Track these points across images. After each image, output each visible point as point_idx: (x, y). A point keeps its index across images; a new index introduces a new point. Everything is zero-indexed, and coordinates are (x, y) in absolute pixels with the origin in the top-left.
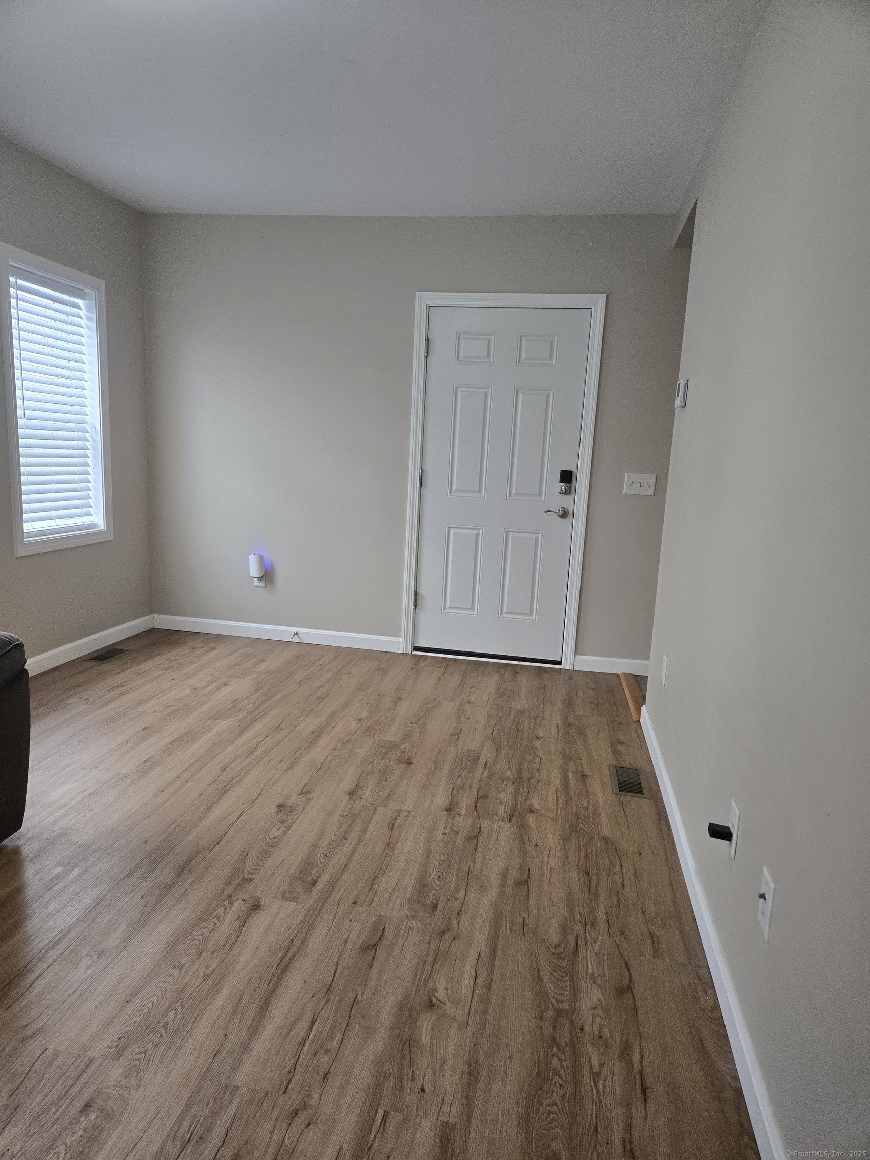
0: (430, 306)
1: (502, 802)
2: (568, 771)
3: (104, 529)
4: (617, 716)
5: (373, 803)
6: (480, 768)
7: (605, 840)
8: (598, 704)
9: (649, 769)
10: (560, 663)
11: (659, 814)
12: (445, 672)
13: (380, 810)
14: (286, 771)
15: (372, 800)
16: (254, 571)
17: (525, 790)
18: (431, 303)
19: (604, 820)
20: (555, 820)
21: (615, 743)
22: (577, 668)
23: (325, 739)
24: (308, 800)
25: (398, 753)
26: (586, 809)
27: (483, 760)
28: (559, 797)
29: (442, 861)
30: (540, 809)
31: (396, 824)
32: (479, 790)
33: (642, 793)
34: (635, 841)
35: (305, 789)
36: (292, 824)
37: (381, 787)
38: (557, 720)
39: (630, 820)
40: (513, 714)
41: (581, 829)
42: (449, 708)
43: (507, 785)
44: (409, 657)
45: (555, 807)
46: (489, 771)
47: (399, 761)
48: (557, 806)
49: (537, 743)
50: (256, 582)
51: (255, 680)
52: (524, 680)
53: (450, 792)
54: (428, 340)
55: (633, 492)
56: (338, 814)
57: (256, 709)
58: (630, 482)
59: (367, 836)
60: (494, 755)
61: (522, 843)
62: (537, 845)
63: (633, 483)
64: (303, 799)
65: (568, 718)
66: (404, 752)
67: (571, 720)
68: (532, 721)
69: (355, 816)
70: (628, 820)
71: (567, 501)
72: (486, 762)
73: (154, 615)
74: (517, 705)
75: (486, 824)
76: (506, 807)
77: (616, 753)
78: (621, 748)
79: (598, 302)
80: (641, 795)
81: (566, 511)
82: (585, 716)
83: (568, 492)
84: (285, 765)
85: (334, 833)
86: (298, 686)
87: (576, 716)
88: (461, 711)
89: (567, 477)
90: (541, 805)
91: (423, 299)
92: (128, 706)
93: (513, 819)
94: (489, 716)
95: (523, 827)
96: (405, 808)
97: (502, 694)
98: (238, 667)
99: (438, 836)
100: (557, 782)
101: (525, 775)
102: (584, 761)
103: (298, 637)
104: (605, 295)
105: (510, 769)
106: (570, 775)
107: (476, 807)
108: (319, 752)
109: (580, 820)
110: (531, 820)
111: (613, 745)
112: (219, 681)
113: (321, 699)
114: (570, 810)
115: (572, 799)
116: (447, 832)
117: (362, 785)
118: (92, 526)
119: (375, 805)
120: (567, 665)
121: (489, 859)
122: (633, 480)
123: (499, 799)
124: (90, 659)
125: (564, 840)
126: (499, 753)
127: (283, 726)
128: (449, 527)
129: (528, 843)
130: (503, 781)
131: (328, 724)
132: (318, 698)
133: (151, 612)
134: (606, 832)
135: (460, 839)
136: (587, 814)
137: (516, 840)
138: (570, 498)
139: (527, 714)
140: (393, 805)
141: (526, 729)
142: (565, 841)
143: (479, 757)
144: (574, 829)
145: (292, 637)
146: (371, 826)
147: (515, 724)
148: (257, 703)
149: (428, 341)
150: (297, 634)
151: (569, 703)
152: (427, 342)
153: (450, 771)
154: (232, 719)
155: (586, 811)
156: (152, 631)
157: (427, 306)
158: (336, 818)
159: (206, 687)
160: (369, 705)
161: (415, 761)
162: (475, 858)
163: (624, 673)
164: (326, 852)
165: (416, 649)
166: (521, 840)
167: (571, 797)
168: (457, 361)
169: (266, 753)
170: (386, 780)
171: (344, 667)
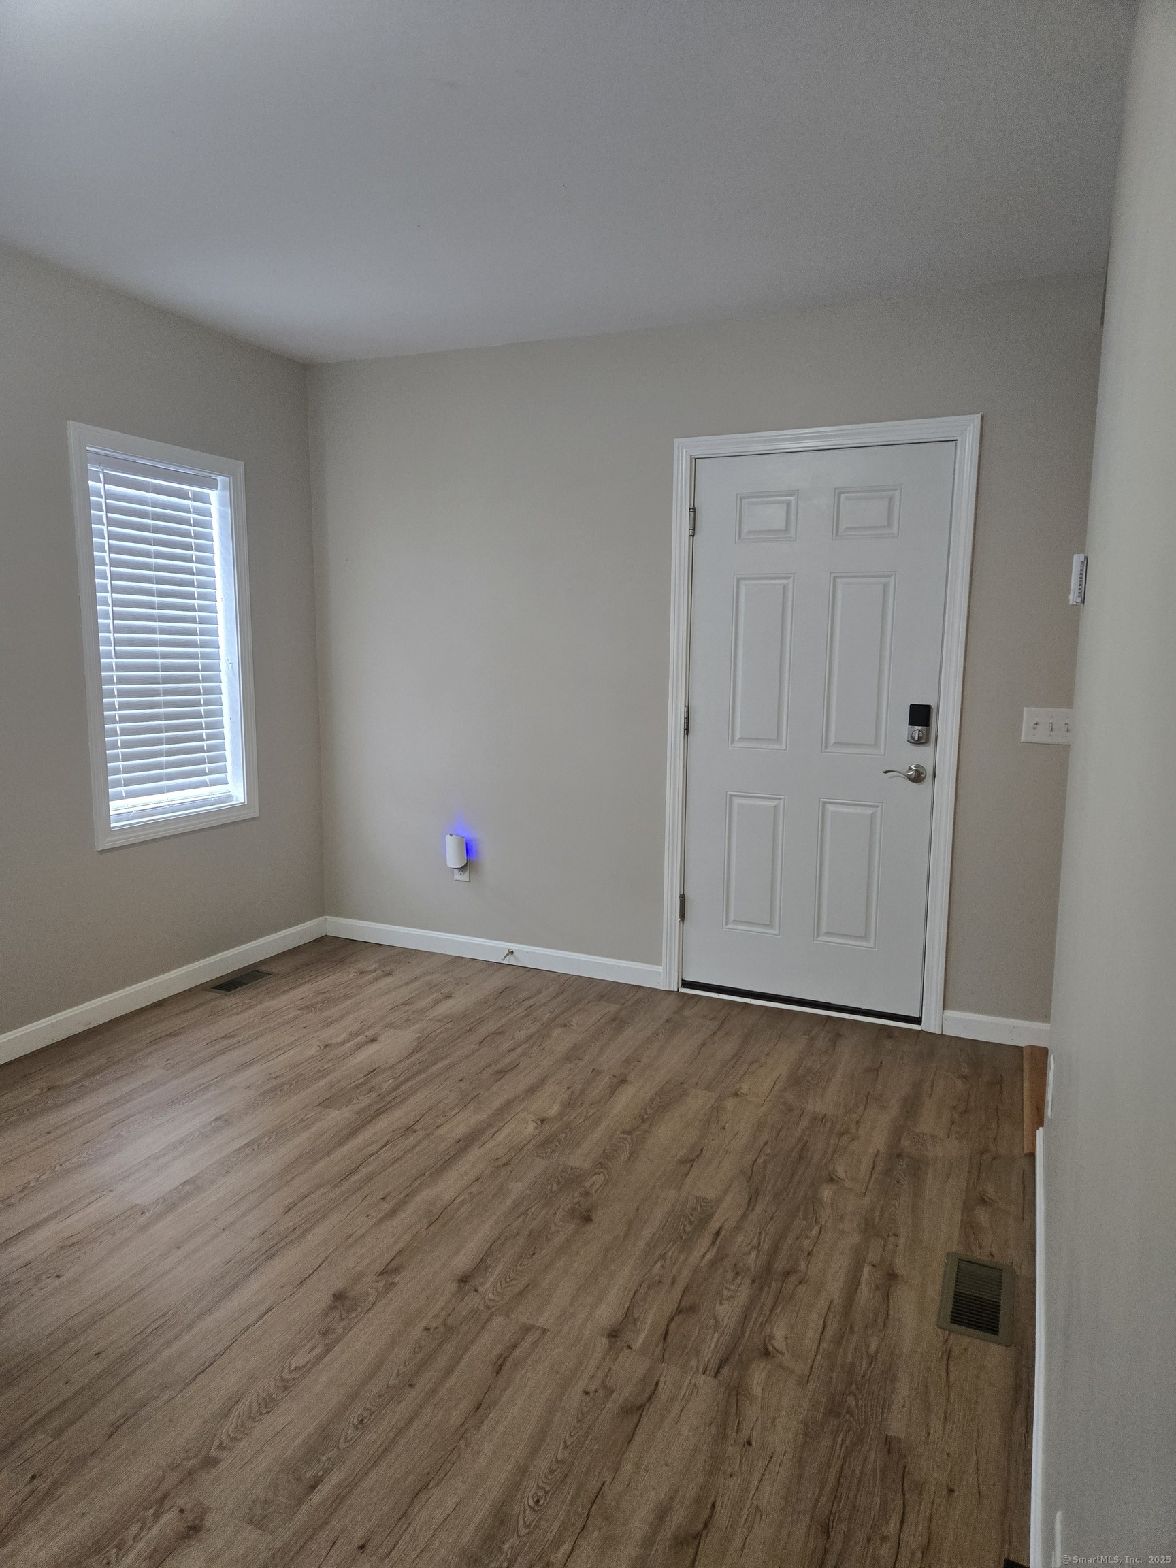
0: (696, 459)
1: (716, 1326)
2: (864, 1261)
3: (244, 802)
4: (995, 1139)
5: (492, 1304)
6: (705, 1241)
7: (889, 1444)
8: (966, 1111)
9: (1024, 1272)
10: (918, 1021)
11: (1017, 1388)
12: (719, 1029)
13: (498, 1321)
14: (381, 1221)
15: (493, 1297)
16: (453, 856)
17: (769, 1302)
18: (696, 453)
19: (903, 1390)
20: (803, 1381)
21: (975, 1200)
22: (947, 1032)
23: (474, 1154)
24: (390, 1286)
25: (576, 1195)
26: (872, 1359)
27: (715, 1224)
28: (829, 1322)
29: (557, 1461)
30: (785, 1351)
31: (510, 1359)
32: (686, 1289)
33: (994, 1330)
34: (948, 1454)
35: (392, 1264)
36: (340, 1338)
37: (518, 1268)
38: (879, 1142)
39: (952, 1399)
40: (805, 1122)
41: (850, 1412)
42: (698, 1102)
43: (740, 1285)
44: (671, 998)
45: (814, 1348)
46: (718, 1249)
47: (572, 1213)
48: (819, 1343)
49: (827, 1193)
50: (457, 876)
51: (420, 1033)
52: (848, 1055)
53: (633, 1292)
54: (693, 510)
55: (1035, 739)
56: (424, 1324)
57: (396, 1088)
58: (1033, 724)
59: (449, 1383)
60: (740, 1214)
61: (722, 1436)
62: (749, 1443)
63: (1037, 724)
64: (381, 1284)
65: (899, 1140)
66: (587, 1194)
67: (906, 1143)
68: (832, 1141)
69: (450, 1330)
70: (949, 1397)
71: (921, 756)
72: (720, 1229)
73: (327, 917)
74: (817, 1105)
75: (669, 1375)
76: (721, 1339)
77: (969, 1227)
78: (982, 1215)
79: (968, 430)
80: (992, 1336)
81: (921, 771)
82: (933, 1137)
83: (923, 741)
84: (386, 1206)
85: (397, 1368)
86: (477, 1047)
87: (918, 1135)
88: (717, 1110)
89: (921, 715)
90: (790, 1341)
91: (684, 449)
92: (217, 1076)
93: (725, 1371)
94: (760, 1126)
95: (737, 1392)
96: (541, 1322)
97: (799, 1080)
98: (407, 1007)
99: (574, 1397)
100: (834, 1289)
101: (781, 1264)
102: (902, 1242)
103: (515, 957)
104: (979, 416)
105: (758, 1248)
106: (866, 1270)
107: (667, 1332)
108: (448, 1187)
109: (854, 1387)
110: (758, 1377)
111: (967, 1208)
112: (365, 1034)
113: (502, 1073)
114: (839, 1361)
115: (852, 1331)
116: (593, 1388)
117: (489, 1262)
118: (229, 798)
119: (494, 1309)
120: (930, 1025)
121: (647, 1469)
122: (1036, 720)
123: (715, 1318)
124: (214, 988)
125: (806, 1434)
126: (750, 1208)
127: (418, 1127)
128: (731, 796)
129: (734, 1435)
130: (737, 1274)
131: (490, 1125)
132: (497, 1072)
133: (321, 912)
134: (897, 1426)
135: (612, 1407)
136: (872, 1372)
137: (713, 1425)
138: (927, 750)
139: (829, 1124)
140: (522, 1316)
141: (816, 1159)
142: (810, 1433)
143: (711, 1216)
144: (835, 1410)
145: (503, 958)
146: (466, 1360)
147: (800, 1146)
148: (402, 1078)
149: (694, 512)
150: (512, 952)
151: (911, 1108)
152: (692, 514)
153: (648, 1244)
154: (350, 1107)
155: (871, 1363)
156: (323, 940)
157: (691, 459)
158: (416, 1332)
159: (344, 1043)
160: (570, 1091)
161: (598, 1215)
162: (619, 1463)
163: (1031, 1046)
164: (365, 1414)
165: (686, 984)
166: (724, 1426)
167: (851, 1326)
168: (739, 539)
169: (369, 1178)
170: (534, 1254)
171: (563, 1012)
